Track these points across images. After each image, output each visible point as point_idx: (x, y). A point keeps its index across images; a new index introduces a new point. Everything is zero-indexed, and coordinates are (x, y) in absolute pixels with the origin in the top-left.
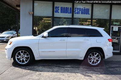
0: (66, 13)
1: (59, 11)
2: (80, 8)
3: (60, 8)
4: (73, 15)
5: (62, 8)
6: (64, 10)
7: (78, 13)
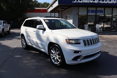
0: (93, 13)
1: (90, 12)
2: (99, 10)
3: (90, 11)
4: (96, 14)
5: (91, 10)
6: (92, 11)
7: (98, 13)
